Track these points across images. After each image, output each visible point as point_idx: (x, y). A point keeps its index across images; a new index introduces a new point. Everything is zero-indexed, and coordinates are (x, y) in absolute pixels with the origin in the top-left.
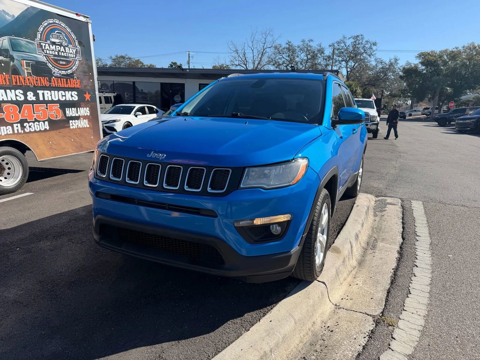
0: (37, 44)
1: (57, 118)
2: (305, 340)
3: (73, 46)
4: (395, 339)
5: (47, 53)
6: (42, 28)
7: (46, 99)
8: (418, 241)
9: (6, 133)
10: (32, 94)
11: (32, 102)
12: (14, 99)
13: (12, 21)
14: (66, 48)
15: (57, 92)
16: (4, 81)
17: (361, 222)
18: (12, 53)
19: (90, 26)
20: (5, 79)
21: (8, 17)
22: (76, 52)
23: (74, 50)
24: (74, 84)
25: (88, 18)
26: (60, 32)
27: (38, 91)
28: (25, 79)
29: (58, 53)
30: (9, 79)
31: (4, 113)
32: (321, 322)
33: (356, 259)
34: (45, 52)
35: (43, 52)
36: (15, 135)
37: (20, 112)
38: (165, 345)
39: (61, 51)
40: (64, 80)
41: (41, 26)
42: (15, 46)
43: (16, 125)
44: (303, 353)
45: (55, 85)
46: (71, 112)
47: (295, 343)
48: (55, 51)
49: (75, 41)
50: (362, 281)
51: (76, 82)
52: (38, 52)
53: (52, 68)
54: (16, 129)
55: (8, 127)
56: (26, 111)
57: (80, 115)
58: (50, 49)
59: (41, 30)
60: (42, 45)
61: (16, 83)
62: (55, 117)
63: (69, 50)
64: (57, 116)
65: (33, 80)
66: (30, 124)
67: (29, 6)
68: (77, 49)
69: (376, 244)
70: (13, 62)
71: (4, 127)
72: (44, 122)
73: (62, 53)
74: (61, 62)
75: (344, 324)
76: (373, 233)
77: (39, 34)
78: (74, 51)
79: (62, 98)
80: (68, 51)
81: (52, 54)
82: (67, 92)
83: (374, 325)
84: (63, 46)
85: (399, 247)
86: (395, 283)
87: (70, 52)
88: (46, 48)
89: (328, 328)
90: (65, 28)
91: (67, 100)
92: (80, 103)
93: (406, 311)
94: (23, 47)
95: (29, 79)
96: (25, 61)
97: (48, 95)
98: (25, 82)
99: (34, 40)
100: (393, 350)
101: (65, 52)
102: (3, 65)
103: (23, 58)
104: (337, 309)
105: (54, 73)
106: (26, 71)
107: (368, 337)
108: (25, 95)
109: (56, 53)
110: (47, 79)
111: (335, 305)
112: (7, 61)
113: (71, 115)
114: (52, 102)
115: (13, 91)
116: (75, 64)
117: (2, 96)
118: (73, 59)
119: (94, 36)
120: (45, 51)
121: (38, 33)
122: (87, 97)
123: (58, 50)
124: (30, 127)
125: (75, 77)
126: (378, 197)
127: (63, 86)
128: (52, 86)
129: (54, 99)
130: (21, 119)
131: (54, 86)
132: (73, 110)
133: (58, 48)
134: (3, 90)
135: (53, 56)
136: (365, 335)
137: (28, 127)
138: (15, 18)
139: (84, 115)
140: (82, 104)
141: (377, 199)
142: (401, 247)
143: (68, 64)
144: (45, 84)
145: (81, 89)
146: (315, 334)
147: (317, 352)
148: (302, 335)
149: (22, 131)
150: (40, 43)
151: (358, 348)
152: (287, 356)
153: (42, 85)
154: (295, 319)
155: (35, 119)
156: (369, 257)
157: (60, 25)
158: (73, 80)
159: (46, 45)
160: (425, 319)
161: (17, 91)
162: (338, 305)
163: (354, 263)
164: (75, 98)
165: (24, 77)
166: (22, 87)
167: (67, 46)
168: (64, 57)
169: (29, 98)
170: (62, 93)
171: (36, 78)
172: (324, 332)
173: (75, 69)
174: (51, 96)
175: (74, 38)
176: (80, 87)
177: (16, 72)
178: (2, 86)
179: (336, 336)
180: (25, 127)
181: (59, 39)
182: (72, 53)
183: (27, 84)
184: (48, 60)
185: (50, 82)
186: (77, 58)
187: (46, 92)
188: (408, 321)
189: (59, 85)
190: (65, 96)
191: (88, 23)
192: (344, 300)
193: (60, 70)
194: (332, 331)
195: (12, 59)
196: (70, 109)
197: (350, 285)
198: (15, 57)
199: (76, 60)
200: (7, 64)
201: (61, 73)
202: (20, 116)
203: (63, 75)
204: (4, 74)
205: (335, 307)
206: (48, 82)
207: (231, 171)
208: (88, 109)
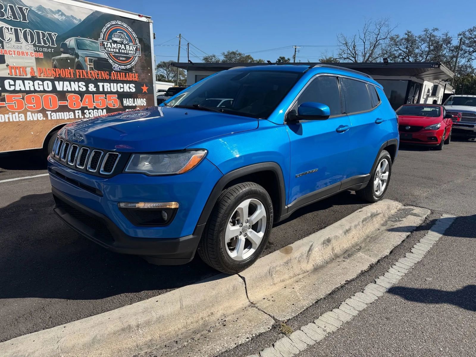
0: (100, 43)
1: (114, 107)
2: (191, 327)
3: (134, 44)
4: (274, 347)
5: (109, 50)
6: (105, 29)
7: (106, 90)
8: (405, 257)
9: (68, 118)
10: (93, 85)
11: (93, 93)
12: (77, 90)
13: (79, 24)
14: (127, 46)
15: (116, 84)
16: (69, 74)
17: (347, 228)
18: (77, 51)
19: (151, 26)
20: (70, 73)
21: (75, 21)
22: (136, 49)
23: (134, 47)
24: (133, 77)
25: (150, 18)
26: (122, 32)
27: (99, 84)
28: (87, 73)
29: (119, 50)
30: (73, 73)
31: (68, 101)
32: (222, 315)
33: (314, 264)
34: (107, 50)
35: (105, 50)
36: (76, 119)
37: (81, 101)
38: (54, 300)
39: (122, 48)
40: (123, 74)
41: (105, 27)
42: (80, 46)
43: (78, 111)
44: (180, 338)
45: (115, 78)
46: (128, 102)
47: (176, 326)
48: (116, 49)
49: (135, 40)
50: (301, 286)
51: (135, 75)
52: (101, 50)
53: (113, 63)
54: (77, 114)
55: (70, 113)
56: (87, 100)
57: (137, 105)
58: (112, 46)
59: (104, 31)
60: (104, 44)
61: (80, 76)
62: (113, 105)
63: (130, 48)
64: (114, 105)
65: (95, 74)
66: (90, 111)
67: (95, 11)
68: (137, 47)
69: (355, 253)
70: (78, 58)
71: (67, 113)
72: (102, 110)
73: (123, 50)
74: (121, 59)
75: (242, 321)
76: (363, 241)
77: (102, 35)
78: (134, 49)
79: (120, 90)
80: (128, 48)
81: (113, 52)
82: (125, 85)
83: (269, 330)
84: (123, 44)
85: (377, 260)
86: (333, 294)
87: (130, 50)
88: (108, 47)
89: (224, 322)
90: (126, 28)
91: (125, 91)
92: (137, 95)
93: (315, 323)
94: (88, 46)
95: (91, 73)
96: (88, 58)
97: (107, 87)
98: (87, 75)
99: (97, 40)
100: (260, 356)
101: (126, 49)
102: (69, 61)
103: (86, 56)
104: (250, 307)
105: (114, 68)
106: (89, 66)
107: (252, 339)
108: (87, 87)
109: (117, 51)
110: (107, 73)
111: (252, 303)
112: (73, 58)
113: (128, 105)
114: (111, 93)
115: (76, 83)
116: (134, 60)
117: (67, 87)
118: (132, 56)
119: (154, 34)
120: (107, 48)
121: (101, 33)
122: (145, 89)
123: (119, 48)
124: (90, 113)
125: (134, 71)
126: (405, 206)
127: (122, 79)
128: (111, 79)
129: (113, 90)
130: (82, 107)
131: (113, 79)
132: (130, 101)
133: (119, 46)
134: (68, 82)
135: (114, 53)
136: (251, 336)
137: (87, 113)
138: (82, 21)
139: (140, 105)
140: (139, 95)
141: (403, 207)
142: (378, 261)
143: (128, 59)
144: (105, 77)
145: (139, 82)
146: (206, 324)
147: (193, 340)
148: (189, 321)
149: (83, 117)
150: (103, 42)
151: (231, 346)
152: (161, 336)
153: (102, 78)
154: (182, 305)
155: (95, 107)
156: (333, 264)
157: (123, 26)
158: (131, 74)
159: (108, 43)
160: (327, 335)
161: (80, 83)
162: (254, 303)
163: (309, 267)
164: (133, 90)
165: (87, 71)
166: (84, 79)
167: (128, 44)
168: (124, 53)
169: (90, 89)
170: (120, 85)
171: (97, 72)
172: (217, 325)
173: (134, 64)
174: (110, 88)
175: (135, 36)
176: (138, 80)
177: (80, 66)
178: (67, 78)
179: (224, 331)
180: (85, 113)
181: (120, 38)
182: (133, 50)
183: (89, 77)
184: (109, 57)
185: (110, 75)
186: (136, 54)
187: (105, 84)
188: (306, 333)
189: (118, 78)
190: (123, 88)
191: (149, 23)
192: (265, 300)
193: (119, 65)
194: (225, 325)
195: (77, 56)
196: (128, 99)
197: (285, 288)
198: (80, 55)
199: (136, 56)
200: (72, 60)
201: (121, 68)
202: (81, 104)
203: (122, 70)
204: (70, 68)
205: (250, 304)
206: (108, 76)
207: (120, 156)
208: (145, 100)
